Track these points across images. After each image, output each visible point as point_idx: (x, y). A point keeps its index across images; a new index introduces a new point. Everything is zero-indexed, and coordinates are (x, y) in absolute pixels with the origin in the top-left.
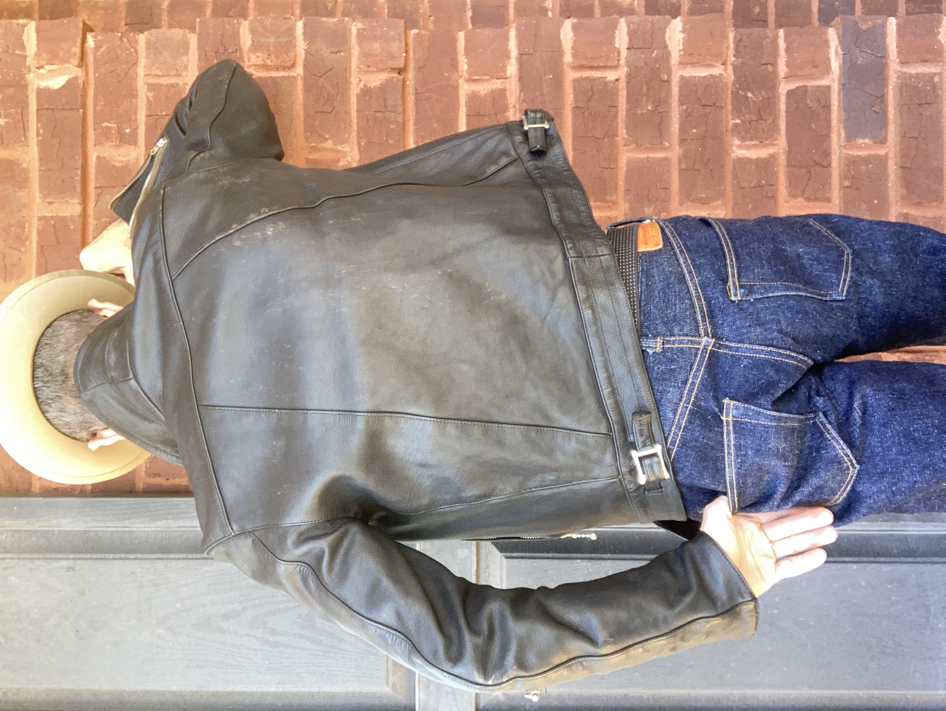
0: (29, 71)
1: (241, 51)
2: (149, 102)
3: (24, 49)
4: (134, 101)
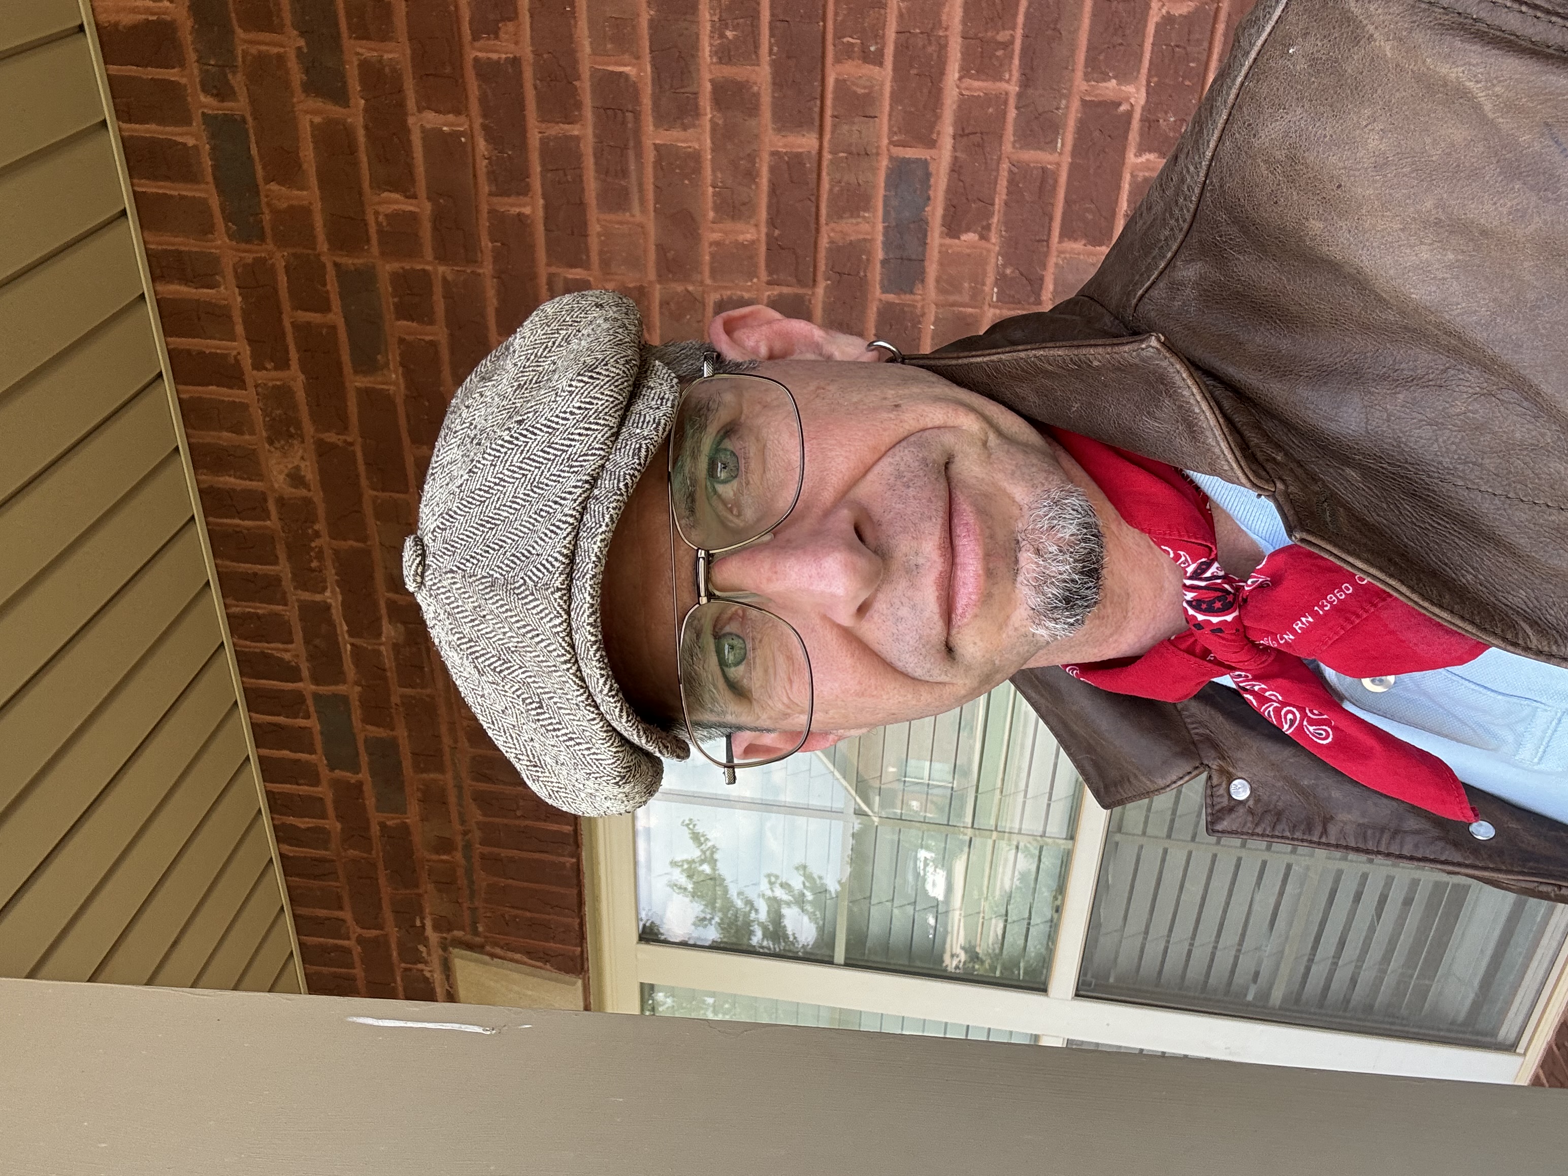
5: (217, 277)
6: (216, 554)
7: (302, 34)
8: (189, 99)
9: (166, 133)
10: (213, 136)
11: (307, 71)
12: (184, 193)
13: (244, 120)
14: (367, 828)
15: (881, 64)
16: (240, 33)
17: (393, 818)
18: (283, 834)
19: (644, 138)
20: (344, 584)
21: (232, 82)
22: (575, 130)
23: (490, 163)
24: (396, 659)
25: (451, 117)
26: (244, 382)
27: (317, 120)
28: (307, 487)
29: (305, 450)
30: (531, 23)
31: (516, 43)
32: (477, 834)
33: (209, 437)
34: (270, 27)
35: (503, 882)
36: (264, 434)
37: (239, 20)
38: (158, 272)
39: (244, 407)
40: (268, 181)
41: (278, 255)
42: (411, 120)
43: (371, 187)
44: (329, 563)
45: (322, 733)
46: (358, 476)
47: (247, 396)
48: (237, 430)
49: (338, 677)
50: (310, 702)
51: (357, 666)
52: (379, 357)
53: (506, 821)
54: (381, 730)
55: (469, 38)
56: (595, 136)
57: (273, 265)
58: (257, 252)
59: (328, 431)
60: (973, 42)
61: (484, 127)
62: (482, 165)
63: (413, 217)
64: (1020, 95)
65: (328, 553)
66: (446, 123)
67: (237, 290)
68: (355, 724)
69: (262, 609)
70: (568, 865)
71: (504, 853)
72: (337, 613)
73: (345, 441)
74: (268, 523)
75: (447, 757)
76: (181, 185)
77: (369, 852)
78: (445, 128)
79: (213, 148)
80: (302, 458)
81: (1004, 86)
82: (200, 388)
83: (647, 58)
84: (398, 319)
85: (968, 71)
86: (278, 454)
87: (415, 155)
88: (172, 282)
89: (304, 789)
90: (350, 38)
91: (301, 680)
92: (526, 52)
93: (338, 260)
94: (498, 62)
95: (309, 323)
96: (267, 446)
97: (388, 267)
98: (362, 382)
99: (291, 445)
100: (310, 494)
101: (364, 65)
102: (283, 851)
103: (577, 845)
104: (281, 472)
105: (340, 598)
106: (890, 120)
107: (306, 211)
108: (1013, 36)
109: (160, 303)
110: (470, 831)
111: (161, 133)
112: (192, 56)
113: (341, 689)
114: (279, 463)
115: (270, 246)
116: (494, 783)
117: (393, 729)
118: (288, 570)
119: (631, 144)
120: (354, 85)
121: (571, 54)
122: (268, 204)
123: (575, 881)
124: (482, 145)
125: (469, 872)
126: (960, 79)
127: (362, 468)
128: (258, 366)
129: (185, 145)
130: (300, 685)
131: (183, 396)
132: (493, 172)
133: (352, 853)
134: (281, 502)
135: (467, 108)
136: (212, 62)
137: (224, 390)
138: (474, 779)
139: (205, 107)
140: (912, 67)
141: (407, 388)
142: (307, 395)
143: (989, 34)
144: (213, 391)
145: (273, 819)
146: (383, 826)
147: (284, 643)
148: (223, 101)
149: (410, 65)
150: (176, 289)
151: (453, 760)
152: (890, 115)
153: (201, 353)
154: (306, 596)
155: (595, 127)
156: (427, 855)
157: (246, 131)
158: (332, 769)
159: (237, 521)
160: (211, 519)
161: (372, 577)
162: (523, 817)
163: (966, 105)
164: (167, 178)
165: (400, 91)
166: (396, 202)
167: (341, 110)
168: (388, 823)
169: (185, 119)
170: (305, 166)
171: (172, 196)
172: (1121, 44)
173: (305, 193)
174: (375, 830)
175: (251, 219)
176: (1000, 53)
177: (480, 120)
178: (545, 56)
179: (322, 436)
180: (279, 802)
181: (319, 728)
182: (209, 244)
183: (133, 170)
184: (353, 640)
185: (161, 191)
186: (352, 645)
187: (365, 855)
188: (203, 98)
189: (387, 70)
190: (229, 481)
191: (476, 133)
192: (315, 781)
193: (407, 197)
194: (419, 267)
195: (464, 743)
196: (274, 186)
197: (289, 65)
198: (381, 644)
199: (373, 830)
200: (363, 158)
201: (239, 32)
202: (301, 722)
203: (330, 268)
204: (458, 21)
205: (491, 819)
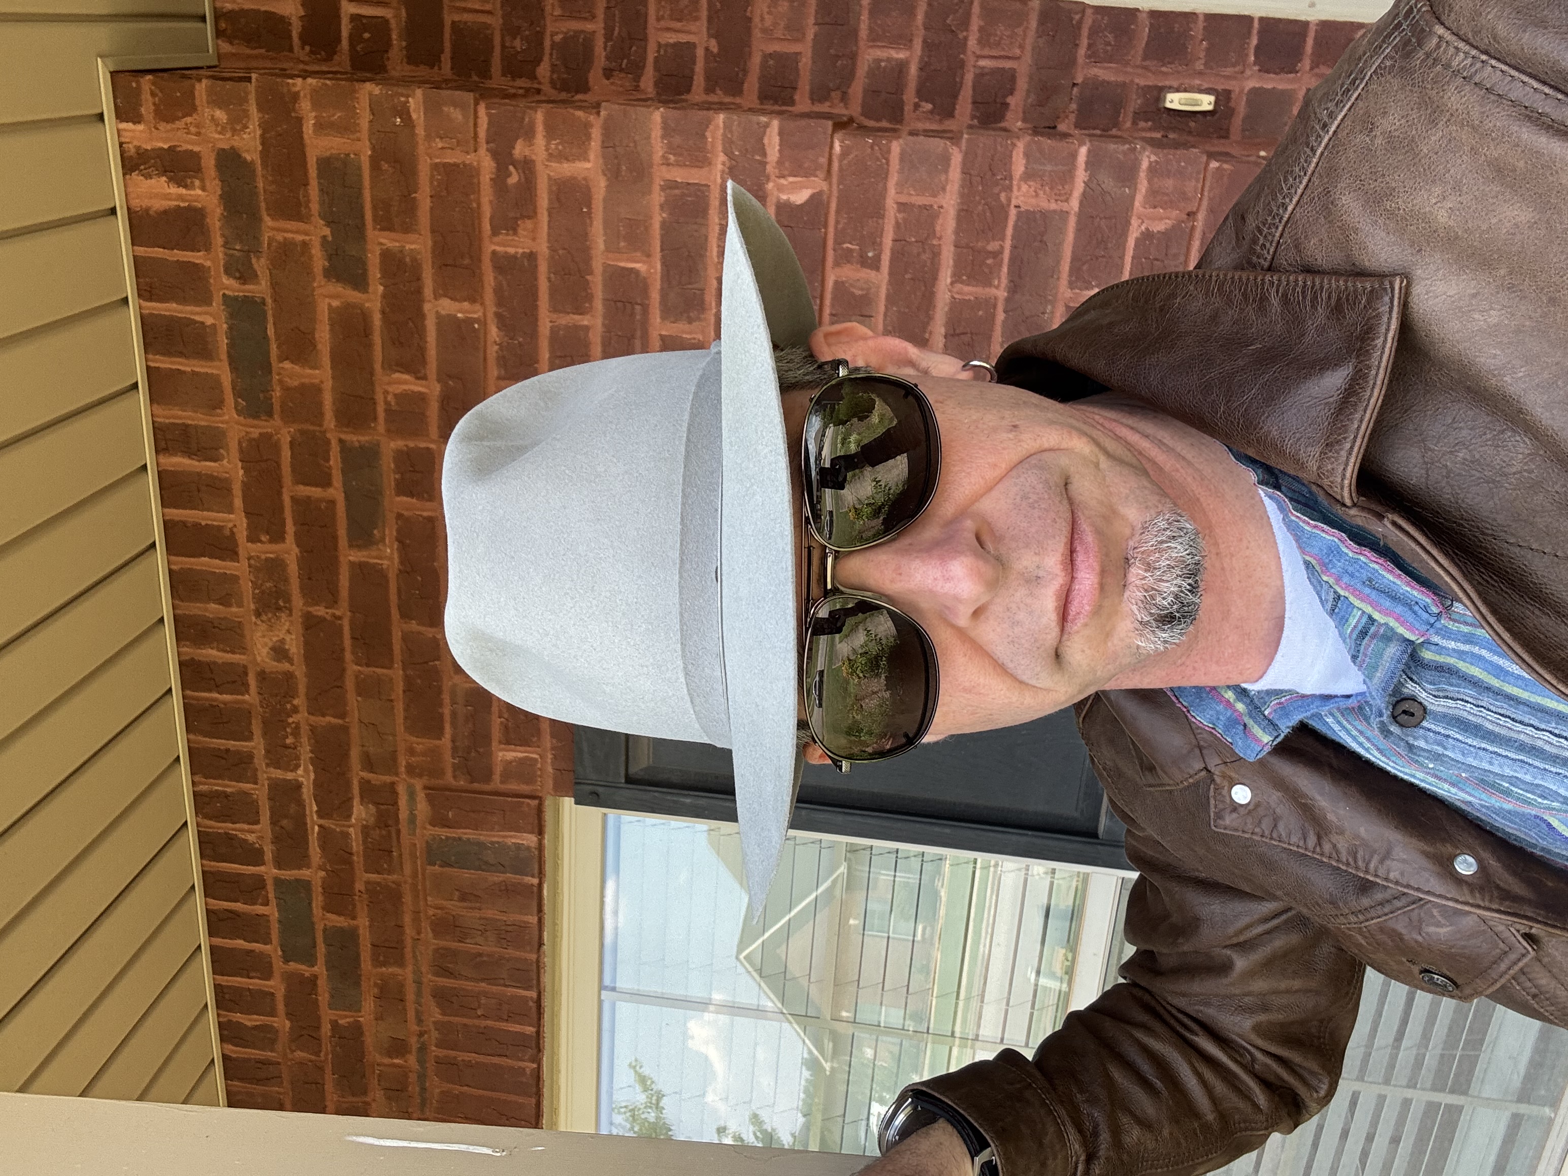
0: (768, 179)
1: (1011, 179)
2: (897, 225)
3: (765, 155)
4: (880, 221)
5: (222, 451)
6: (189, 729)
7: (328, 224)
8: (212, 281)
9: (186, 313)
10: (231, 316)
11: (330, 258)
12: (197, 369)
13: (263, 302)
14: (318, 1028)
15: (877, 269)
16: (268, 221)
17: (346, 1017)
18: (228, 1032)
19: (651, 329)
20: (318, 762)
21: (256, 266)
22: (585, 321)
23: (501, 349)
24: (365, 842)
25: (466, 304)
26: (236, 553)
27: (335, 303)
28: (291, 661)
29: (291, 622)
30: (549, 222)
31: (534, 239)
32: (435, 1034)
33: (195, 609)
34: (299, 217)
35: (457, 1089)
36: (252, 606)
37: (268, 209)
38: (163, 444)
39: (235, 579)
40: (281, 359)
41: (284, 431)
42: (427, 307)
43: (383, 367)
44: (304, 740)
45: (280, 922)
46: (343, 650)
47: (239, 568)
48: (225, 601)
49: (303, 860)
50: (270, 887)
51: (323, 847)
52: (375, 532)
53: (465, 1021)
54: (342, 918)
55: (489, 233)
56: (604, 325)
57: (279, 439)
58: (264, 427)
59: (317, 604)
60: (965, 251)
61: (498, 315)
62: (493, 351)
63: (422, 398)
64: (1008, 300)
65: (305, 729)
66: (459, 309)
67: (240, 464)
68: (315, 911)
69: (231, 787)
70: (528, 1071)
71: (463, 1056)
72: (307, 792)
73: (334, 615)
74: (247, 697)
75: (408, 950)
76: (195, 362)
77: (317, 1054)
78: (459, 315)
79: (230, 328)
80: (289, 632)
81: (993, 291)
82: (192, 559)
83: (658, 255)
84: (398, 495)
85: (960, 277)
86: (263, 627)
87: (429, 339)
88: (176, 455)
89: (255, 983)
90: (374, 229)
91: (263, 864)
92: (542, 248)
93: (343, 436)
94: (514, 257)
95: (309, 497)
96: (254, 619)
97: (393, 445)
98: (356, 556)
99: (278, 618)
100: (291, 669)
101: (387, 256)
102: (227, 1052)
103: (539, 1049)
104: (266, 644)
105: (312, 776)
106: (884, 320)
107: (317, 390)
108: (1002, 247)
109: (162, 476)
110: (426, 1032)
111: (181, 312)
112: (218, 241)
113: (305, 874)
114: (264, 636)
115: (277, 421)
116: (455, 978)
117: (354, 918)
118: (262, 747)
119: (638, 333)
120: (375, 272)
121: (586, 252)
122: (280, 382)
123: (534, 1089)
124: (494, 332)
125: (422, 1077)
126: (952, 283)
127: (347, 642)
128: (253, 539)
129: (203, 323)
130: (262, 868)
131: (173, 567)
132: (504, 357)
133: (299, 1054)
134: (262, 676)
135: (482, 297)
136: (238, 247)
137: (217, 561)
138: (437, 974)
139: (227, 289)
140: (906, 272)
141: (402, 562)
142: (300, 569)
143: (980, 244)
144: (204, 563)
145: (218, 1015)
146: (335, 1025)
147: (249, 824)
148: (244, 284)
149: (430, 255)
150: (179, 462)
151: (414, 952)
152: (885, 315)
153: (197, 525)
154: (278, 774)
155: (605, 317)
156: (378, 1058)
157: (264, 313)
158: (286, 960)
159: (215, 695)
160: (188, 692)
161: (346, 756)
162: (485, 1017)
163: (957, 307)
164: (181, 354)
165: (419, 279)
166: (406, 382)
167: (359, 295)
168: (340, 1022)
169: (206, 300)
170: (319, 346)
171: (184, 372)
172: (1103, 256)
173: (317, 372)
174: (326, 1029)
175: (261, 395)
176: (989, 261)
177: (494, 309)
178: (561, 252)
179: (310, 609)
180: (227, 996)
181: (277, 915)
182: (214, 419)
183: (148, 346)
184: (322, 822)
185: (174, 367)
186: (320, 826)
187: (313, 1057)
188: (226, 281)
189: (408, 259)
190: (211, 654)
191: (489, 321)
192: (267, 974)
193: (418, 378)
194: (423, 445)
195: (428, 934)
196: (287, 365)
197: (313, 252)
198: (349, 826)
199: (323, 1030)
200: (377, 339)
201: (267, 219)
202: (260, 909)
203: (334, 444)
204: (479, 218)
205: (451, 1019)
